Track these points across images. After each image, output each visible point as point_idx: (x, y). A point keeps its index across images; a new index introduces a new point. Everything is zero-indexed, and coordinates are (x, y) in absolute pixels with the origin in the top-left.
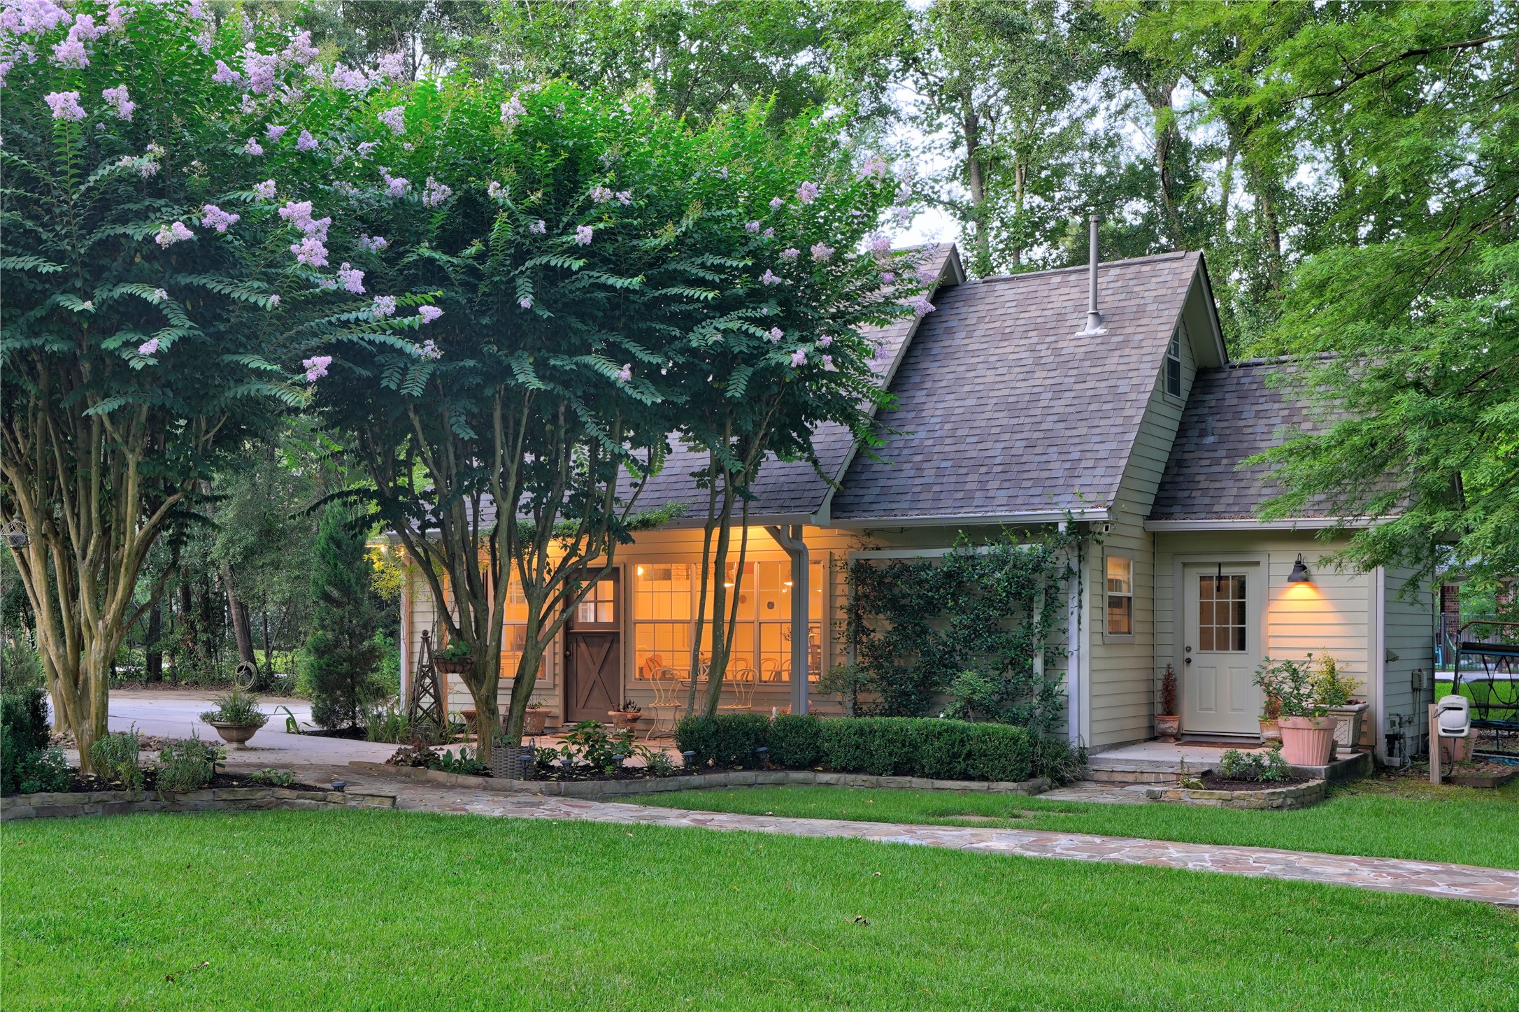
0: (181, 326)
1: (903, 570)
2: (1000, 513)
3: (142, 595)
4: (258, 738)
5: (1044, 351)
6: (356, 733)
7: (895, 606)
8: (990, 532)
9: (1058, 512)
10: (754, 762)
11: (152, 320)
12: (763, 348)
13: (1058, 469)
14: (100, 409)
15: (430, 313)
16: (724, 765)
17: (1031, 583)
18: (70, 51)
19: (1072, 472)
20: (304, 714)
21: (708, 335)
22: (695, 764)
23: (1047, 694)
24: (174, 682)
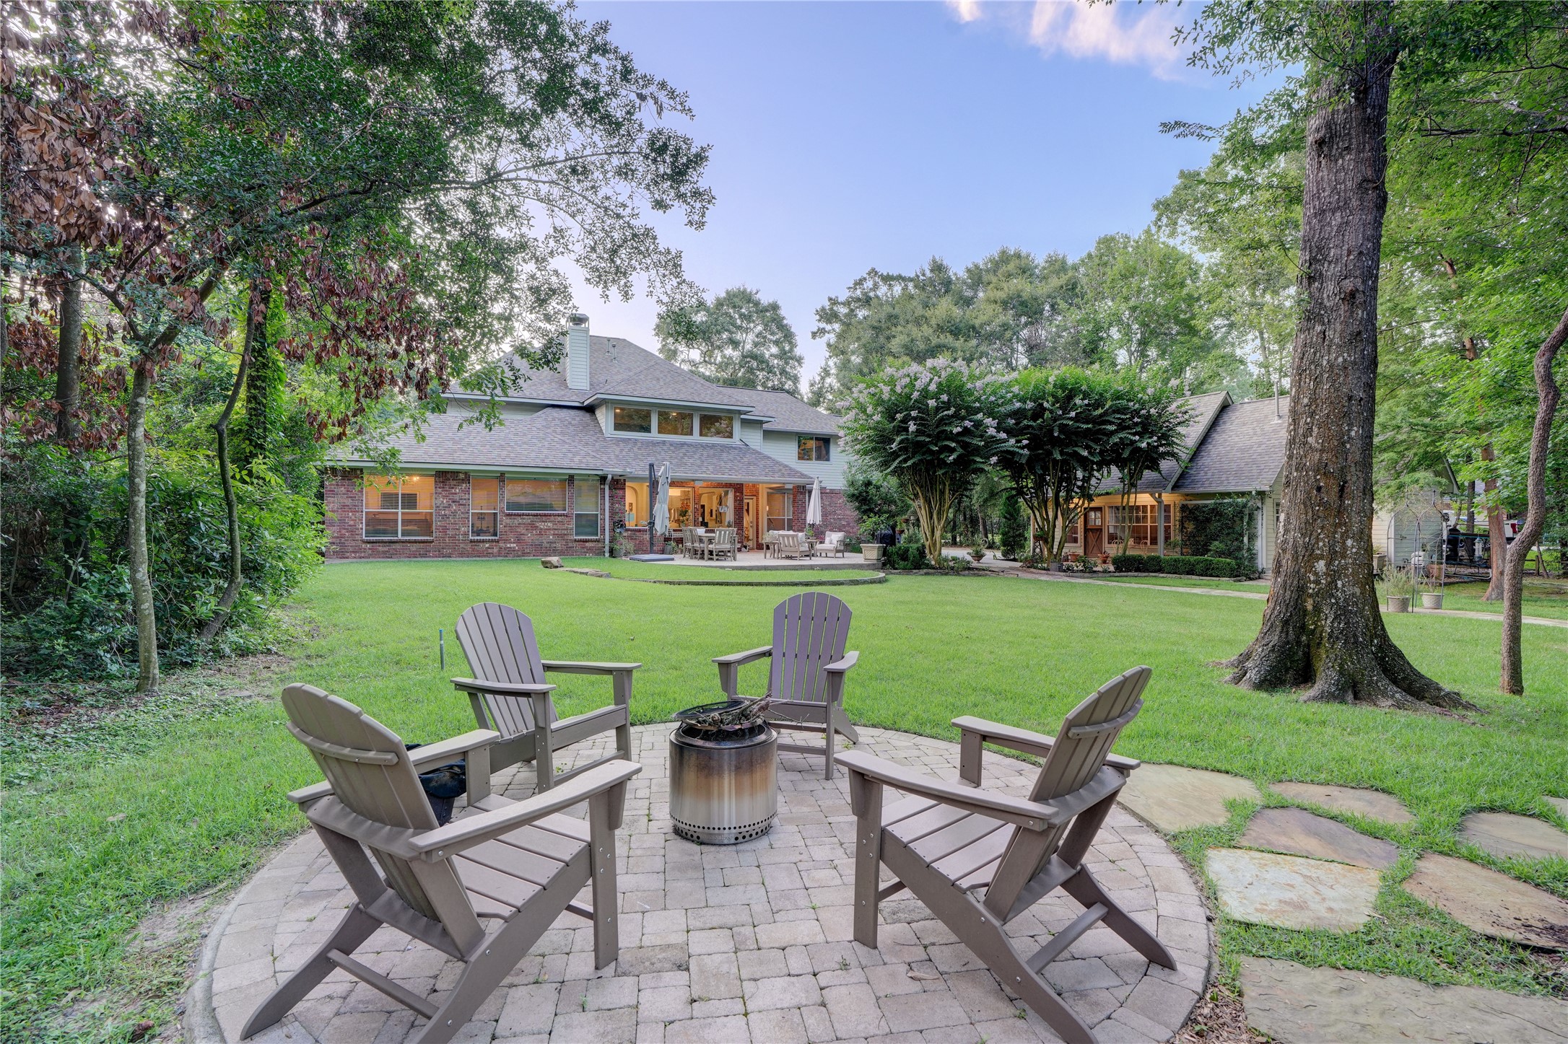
0: (960, 451)
1: (1197, 507)
2: (1231, 489)
3: (951, 516)
4: (983, 560)
5: (1258, 430)
6: (1014, 560)
7: (1196, 519)
8: (1228, 494)
9: (1253, 487)
10: (1138, 570)
11: (952, 450)
12: (1133, 442)
13: (1255, 472)
14: (940, 472)
15: (1025, 442)
16: (1128, 570)
17: (1241, 512)
18: (933, 387)
19: (1260, 474)
20: (999, 554)
21: (1115, 439)
22: (1118, 569)
23: (1249, 550)
24: (961, 545)
